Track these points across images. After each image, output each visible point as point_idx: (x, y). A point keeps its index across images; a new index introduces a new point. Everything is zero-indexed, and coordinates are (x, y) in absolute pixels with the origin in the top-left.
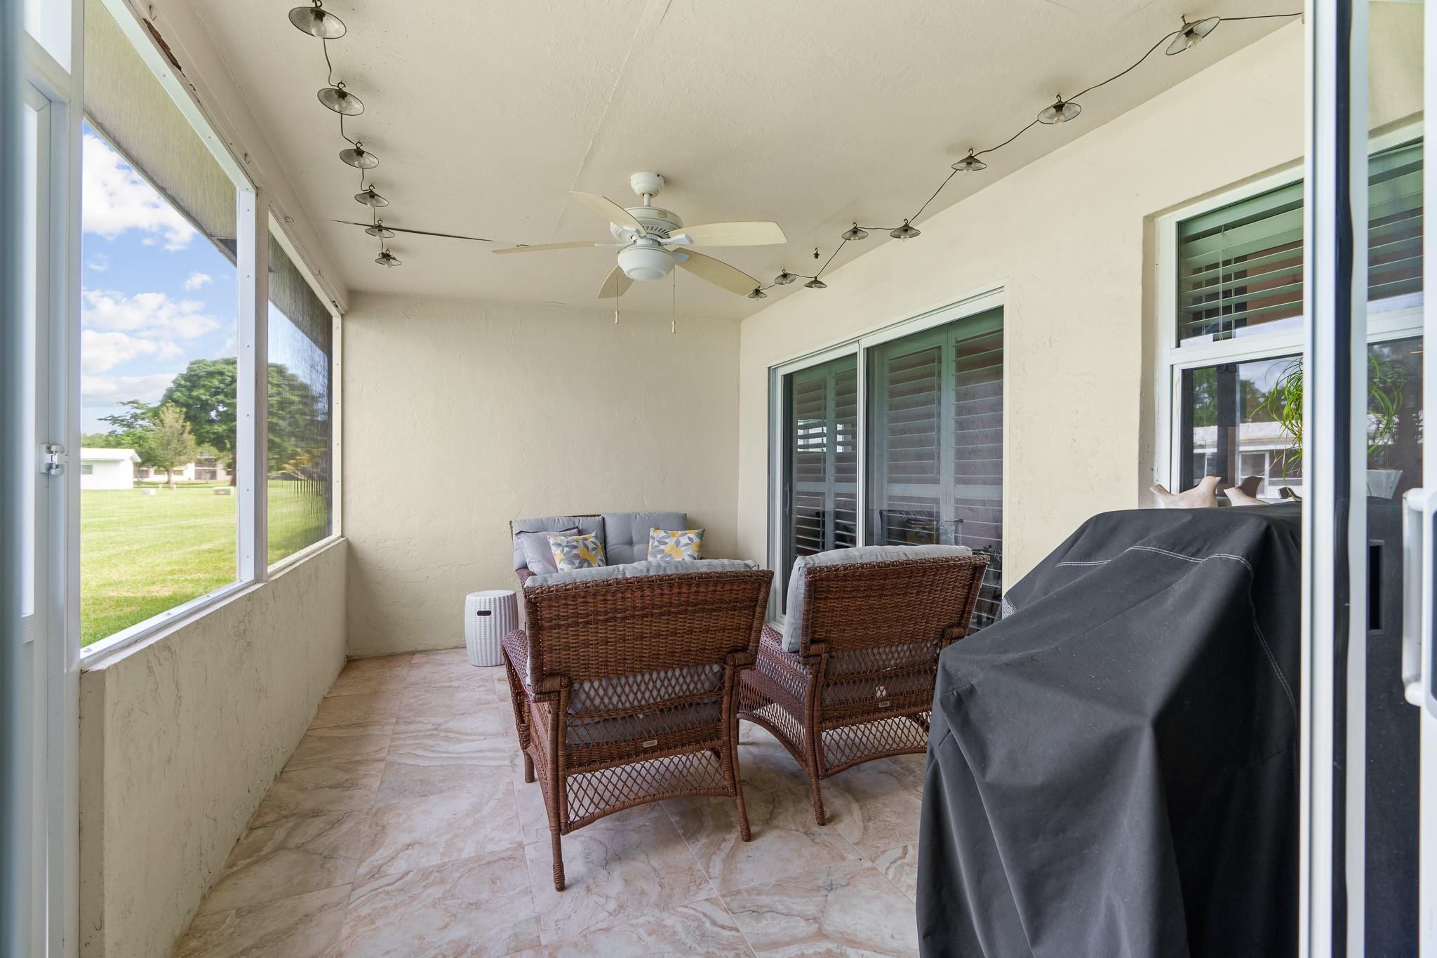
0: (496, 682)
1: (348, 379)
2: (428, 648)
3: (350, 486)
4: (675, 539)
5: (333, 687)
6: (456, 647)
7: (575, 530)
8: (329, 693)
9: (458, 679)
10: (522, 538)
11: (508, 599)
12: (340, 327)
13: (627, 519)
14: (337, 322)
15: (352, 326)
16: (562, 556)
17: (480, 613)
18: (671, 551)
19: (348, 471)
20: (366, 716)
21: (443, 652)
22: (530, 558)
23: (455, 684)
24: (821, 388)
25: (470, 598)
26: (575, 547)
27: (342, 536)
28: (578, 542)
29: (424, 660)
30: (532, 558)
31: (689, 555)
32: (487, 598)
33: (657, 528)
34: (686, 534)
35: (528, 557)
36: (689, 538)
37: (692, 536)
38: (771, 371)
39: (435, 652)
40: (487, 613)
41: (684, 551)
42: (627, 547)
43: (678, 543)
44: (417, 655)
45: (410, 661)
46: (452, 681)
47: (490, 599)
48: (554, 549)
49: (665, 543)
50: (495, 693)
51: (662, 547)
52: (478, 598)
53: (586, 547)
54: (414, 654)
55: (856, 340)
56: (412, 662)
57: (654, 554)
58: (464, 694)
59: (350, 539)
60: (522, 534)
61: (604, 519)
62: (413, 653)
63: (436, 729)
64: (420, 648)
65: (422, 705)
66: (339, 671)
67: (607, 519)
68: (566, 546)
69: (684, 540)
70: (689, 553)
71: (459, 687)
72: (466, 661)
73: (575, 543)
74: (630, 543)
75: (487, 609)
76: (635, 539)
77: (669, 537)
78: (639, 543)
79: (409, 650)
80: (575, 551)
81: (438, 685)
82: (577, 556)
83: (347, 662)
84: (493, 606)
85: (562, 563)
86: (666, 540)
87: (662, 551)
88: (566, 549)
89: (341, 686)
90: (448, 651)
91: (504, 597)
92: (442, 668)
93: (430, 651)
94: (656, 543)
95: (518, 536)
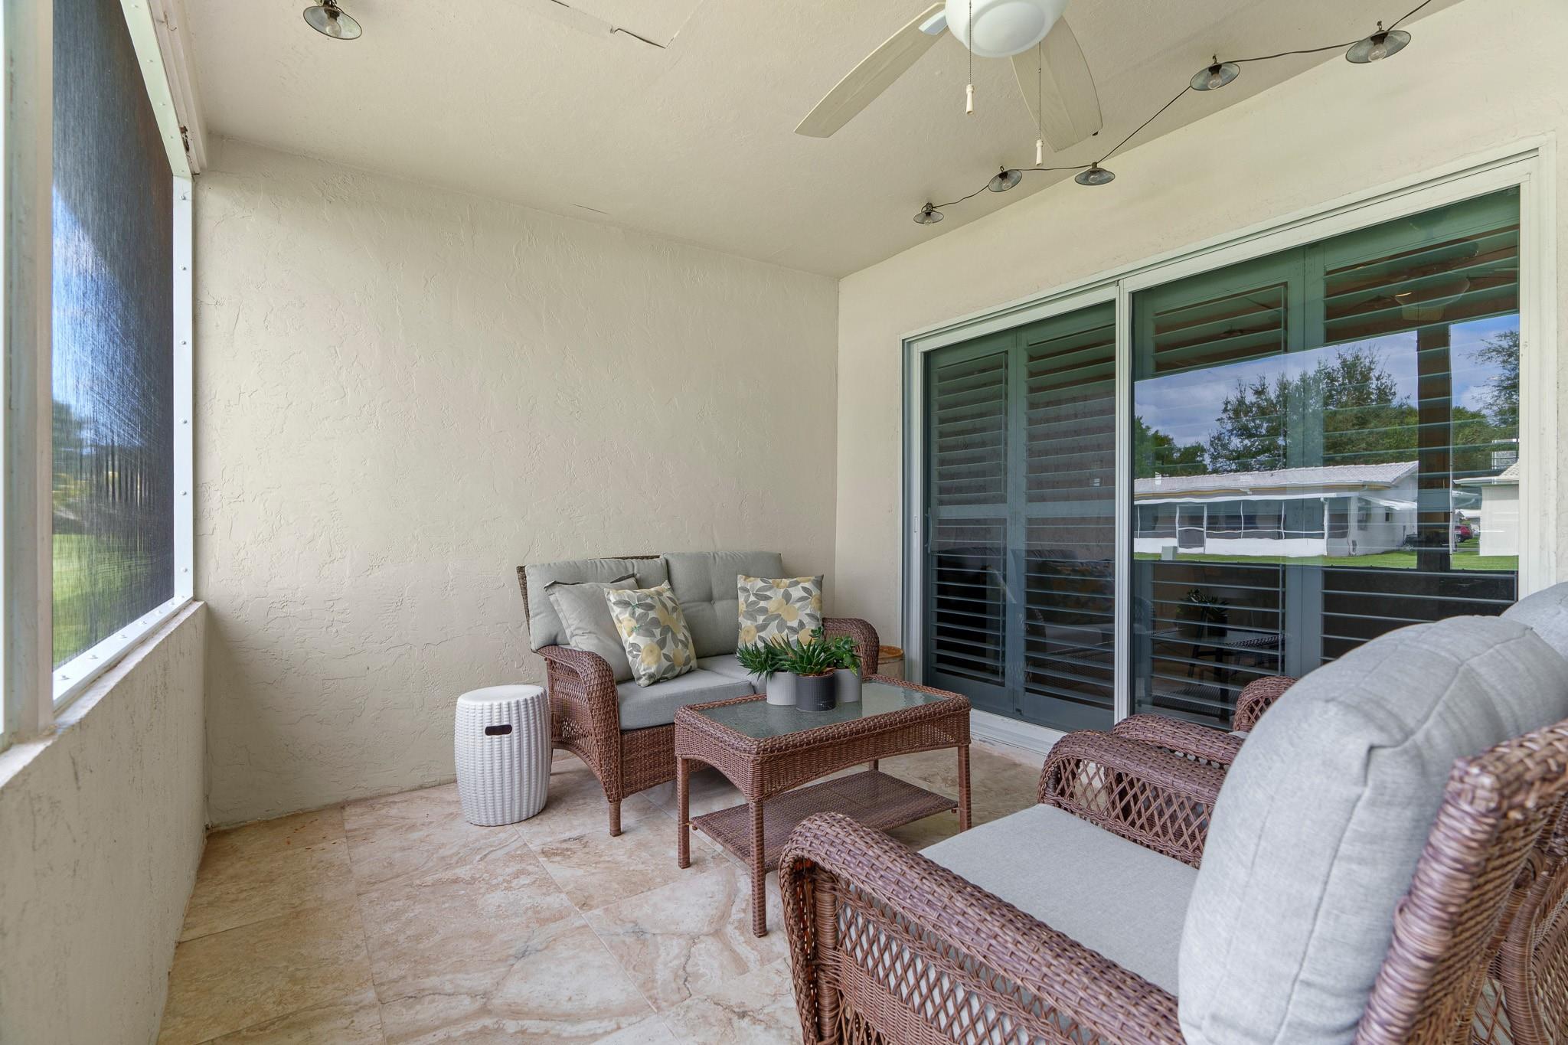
0: (542, 859)
1: (206, 299)
2: (368, 794)
3: (213, 501)
4: (782, 590)
5: (192, 909)
6: (421, 788)
7: (632, 581)
8: (186, 927)
9: (462, 861)
10: (557, 594)
11: (533, 702)
12: (189, 196)
13: (702, 561)
14: (182, 187)
15: (215, 200)
16: (633, 623)
17: (491, 731)
18: (778, 609)
19: (209, 473)
20: (297, 988)
21: (396, 799)
22: (572, 628)
23: (463, 872)
24: (1001, 367)
25: (464, 702)
26: (651, 607)
27: (195, 599)
28: (652, 598)
29: (369, 820)
30: (579, 628)
31: (808, 615)
32: (504, 703)
33: (748, 576)
34: (797, 583)
35: (569, 626)
36: (805, 589)
37: (807, 585)
38: (907, 345)
39: (383, 800)
40: (505, 730)
41: (799, 608)
42: (705, 605)
43: (787, 597)
44: (349, 811)
45: (342, 823)
46: (449, 867)
47: (509, 704)
48: (616, 611)
49: (767, 598)
50: (559, 890)
51: (762, 604)
52: (487, 704)
53: (664, 605)
54: (343, 808)
55: (1115, 281)
56: (348, 827)
57: (751, 615)
58: (496, 898)
59: (212, 604)
60: (557, 588)
61: (667, 562)
62: (342, 806)
63: (485, 1011)
64: (354, 795)
65: (418, 938)
66: (197, 863)
67: (672, 561)
68: (639, 606)
69: (797, 593)
70: (808, 611)
71: (473, 878)
72: (453, 816)
73: (649, 601)
74: (710, 599)
75: (505, 723)
76: (716, 593)
77: (771, 588)
78: (721, 598)
79: (333, 800)
80: (652, 614)
81: (429, 879)
82: (655, 622)
83: (208, 837)
84: (514, 716)
85: (634, 634)
86: (768, 593)
87: (764, 610)
88: (639, 611)
89: (210, 904)
90: (408, 796)
91: (532, 698)
92: (415, 835)
93: (372, 798)
94: (752, 598)
95: (550, 591)
